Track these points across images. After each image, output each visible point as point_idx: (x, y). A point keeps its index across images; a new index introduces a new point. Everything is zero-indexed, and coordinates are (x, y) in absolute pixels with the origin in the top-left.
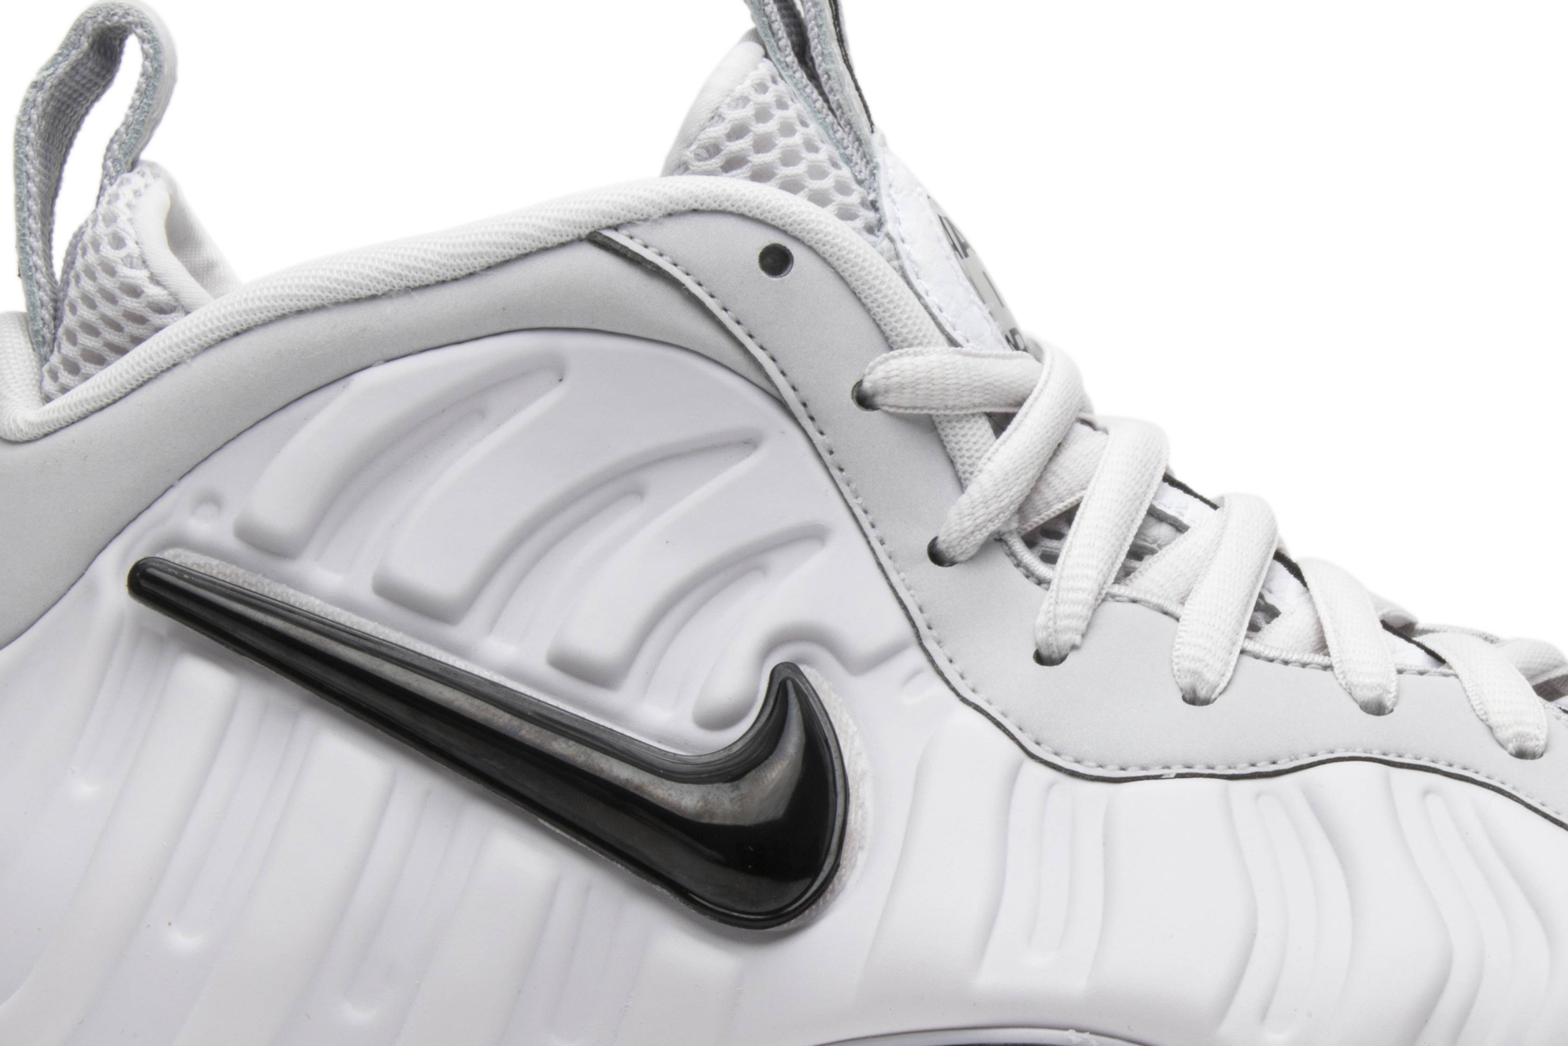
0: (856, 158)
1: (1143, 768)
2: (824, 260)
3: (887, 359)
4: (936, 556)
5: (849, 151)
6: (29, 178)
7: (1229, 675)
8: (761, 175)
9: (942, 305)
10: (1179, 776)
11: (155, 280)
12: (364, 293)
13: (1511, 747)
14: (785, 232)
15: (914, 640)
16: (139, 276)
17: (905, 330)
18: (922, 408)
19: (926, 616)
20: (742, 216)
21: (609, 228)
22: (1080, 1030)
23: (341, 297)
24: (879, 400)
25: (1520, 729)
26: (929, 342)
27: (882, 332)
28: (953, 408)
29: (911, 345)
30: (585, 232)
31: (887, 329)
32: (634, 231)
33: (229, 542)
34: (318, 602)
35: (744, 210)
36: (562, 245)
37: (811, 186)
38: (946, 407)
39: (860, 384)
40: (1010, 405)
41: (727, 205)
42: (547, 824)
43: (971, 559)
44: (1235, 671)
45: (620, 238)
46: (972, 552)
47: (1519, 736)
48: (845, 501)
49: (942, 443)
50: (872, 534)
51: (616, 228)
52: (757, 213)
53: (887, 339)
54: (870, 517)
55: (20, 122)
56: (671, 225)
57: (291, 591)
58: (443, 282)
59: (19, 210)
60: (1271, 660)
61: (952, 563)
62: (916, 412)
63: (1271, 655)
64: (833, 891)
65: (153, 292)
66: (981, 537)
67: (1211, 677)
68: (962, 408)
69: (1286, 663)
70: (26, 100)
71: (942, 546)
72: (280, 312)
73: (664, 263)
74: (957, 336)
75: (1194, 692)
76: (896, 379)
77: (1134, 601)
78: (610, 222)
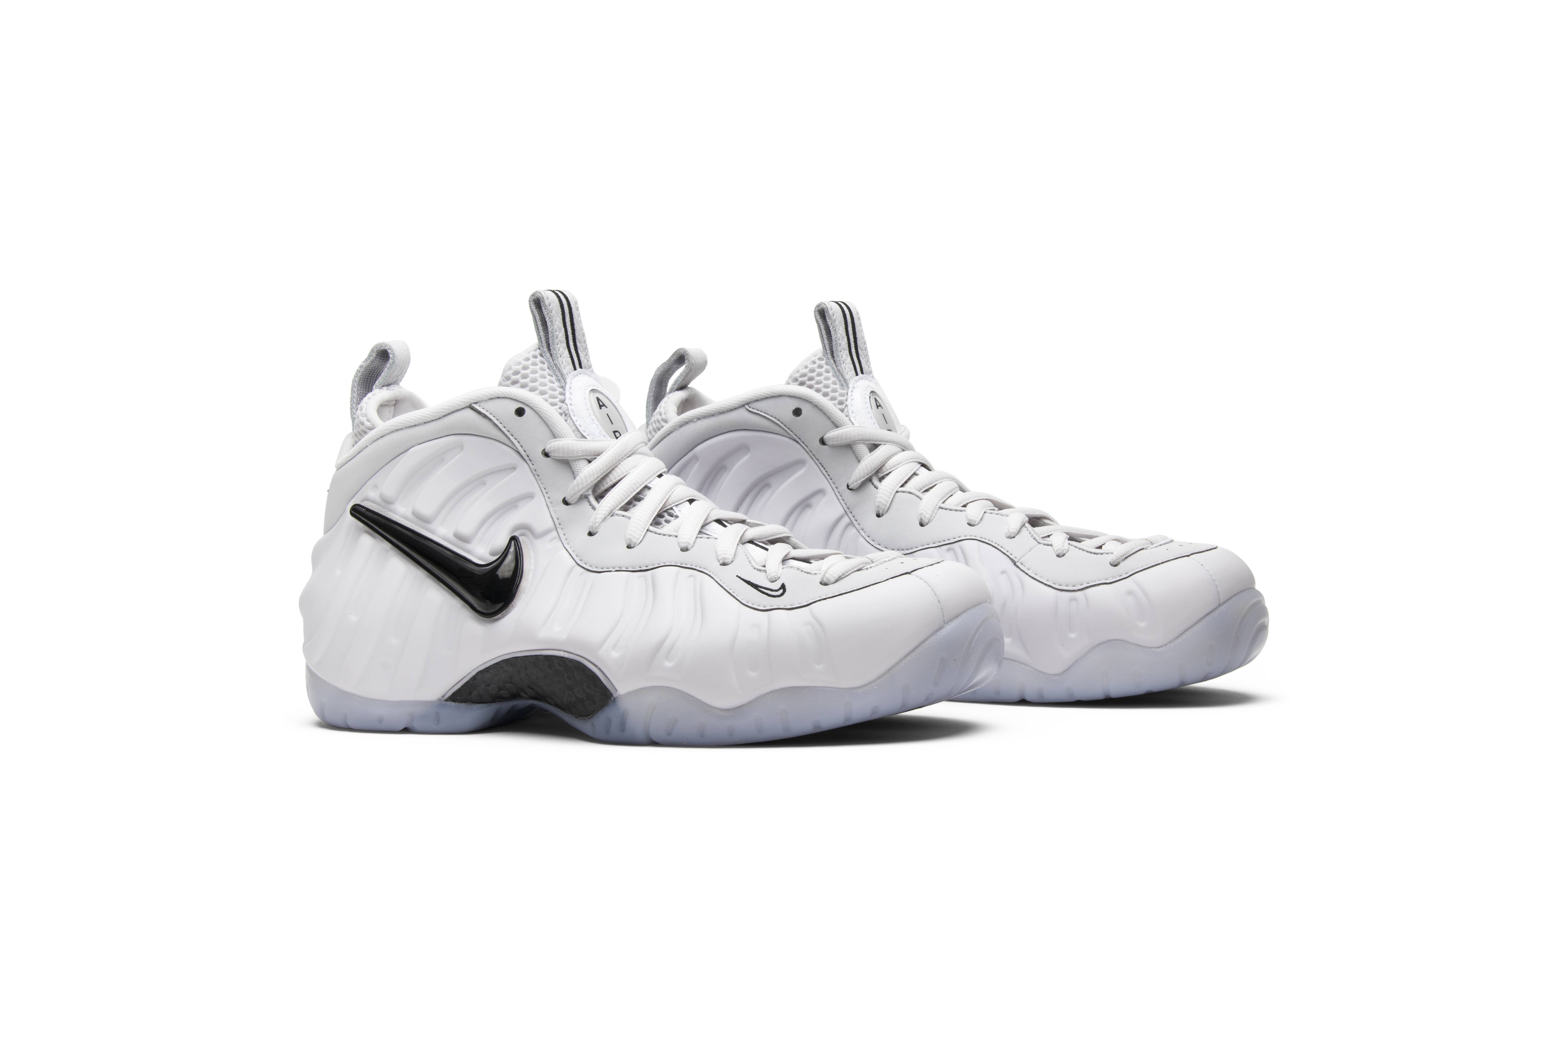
0: (562, 380)
1: (608, 568)
2: (536, 412)
3: (551, 442)
4: (565, 502)
5: (559, 378)
6: (354, 392)
7: (641, 539)
8: (523, 386)
9: (581, 424)
10: (616, 571)
11: (368, 420)
12: (412, 424)
13: (721, 562)
14: (524, 404)
15: (555, 528)
16: (364, 419)
17: (558, 433)
18: (562, 457)
19: (559, 521)
20: (512, 399)
21: (474, 403)
22: (564, 651)
23: (407, 426)
24: (550, 455)
25: (724, 556)
26: (569, 437)
27: (553, 433)
28: (571, 457)
29: (560, 438)
30: (468, 405)
31: (554, 432)
32: (481, 404)
33: (378, 499)
34: (398, 517)
35: (511, 397)
36: (463, 409)
37: (540, 389)
38: (569, 457)
39: (544, 449)
40: (595, 455)
41: (506, 396)
42: (442, 585)
43: (576, 503)
44: (643, 538)
45: (476, 406)
46: (575, 501)
47: (724, 558)
48: (539, 485)
49: (571, 468)
50: (546, 495)
51: (476, 403)
52: (515, 398)
53: (554, 435)
54: (546, 490)
55: (355, 376)
56: (491, 402)
57: (391, 513)
58: (433, 420)
59: (351, 401)
60: (660, 534)
61: (570, 504)
62: (560, 458)
63: (659, 533)
64: (513, 606)
65: (368, 424)
66: (578, 496)
67: (634, 540)
68: (574, 457)
69: (664, 535)
70: (358, 371)
71: (566, 499)
72: (391, 431)
73: (487, 414)
74: (585, 434)
75: (630, 545)
76: (553, 448)
77: (623, 516)
78: (474, 402)
